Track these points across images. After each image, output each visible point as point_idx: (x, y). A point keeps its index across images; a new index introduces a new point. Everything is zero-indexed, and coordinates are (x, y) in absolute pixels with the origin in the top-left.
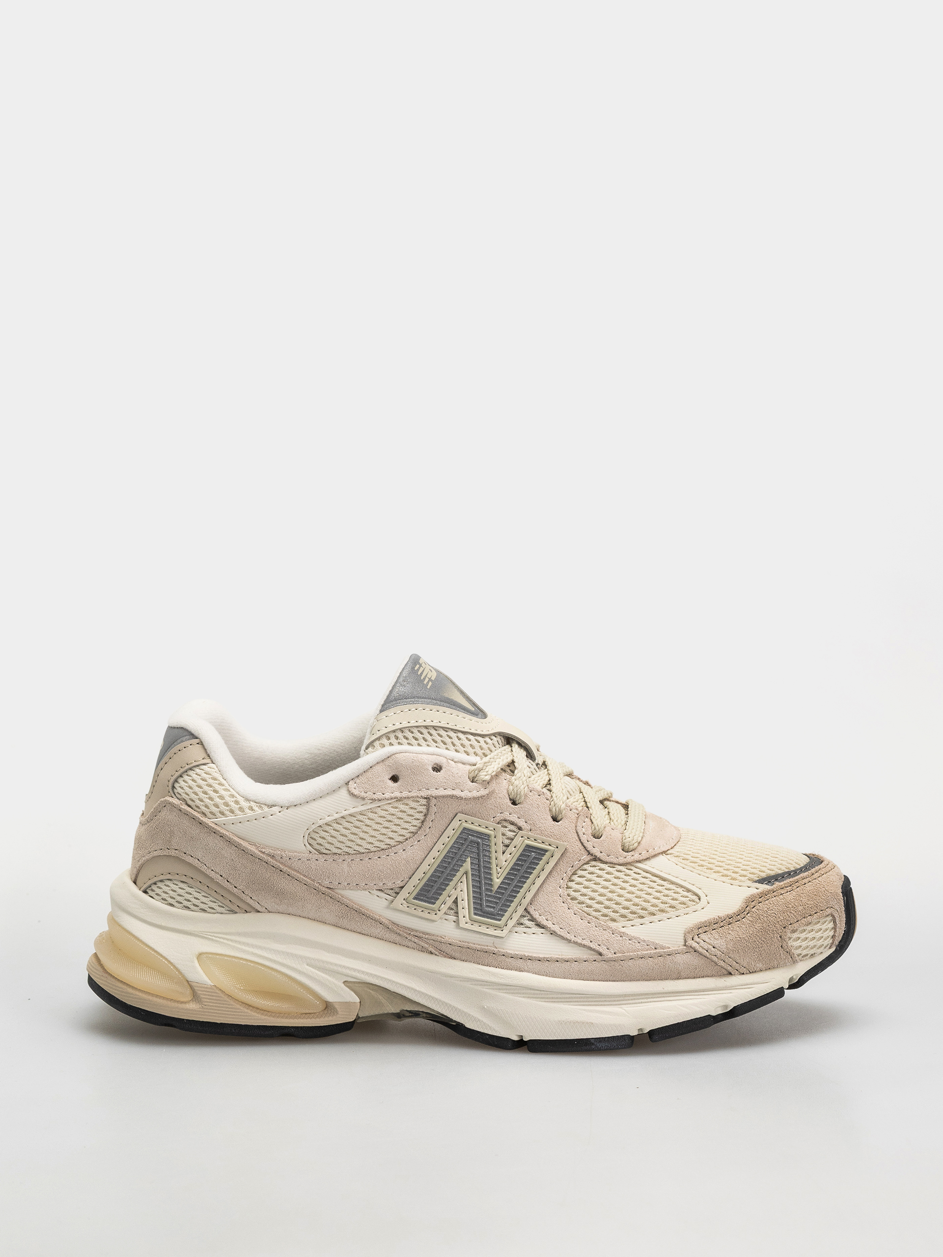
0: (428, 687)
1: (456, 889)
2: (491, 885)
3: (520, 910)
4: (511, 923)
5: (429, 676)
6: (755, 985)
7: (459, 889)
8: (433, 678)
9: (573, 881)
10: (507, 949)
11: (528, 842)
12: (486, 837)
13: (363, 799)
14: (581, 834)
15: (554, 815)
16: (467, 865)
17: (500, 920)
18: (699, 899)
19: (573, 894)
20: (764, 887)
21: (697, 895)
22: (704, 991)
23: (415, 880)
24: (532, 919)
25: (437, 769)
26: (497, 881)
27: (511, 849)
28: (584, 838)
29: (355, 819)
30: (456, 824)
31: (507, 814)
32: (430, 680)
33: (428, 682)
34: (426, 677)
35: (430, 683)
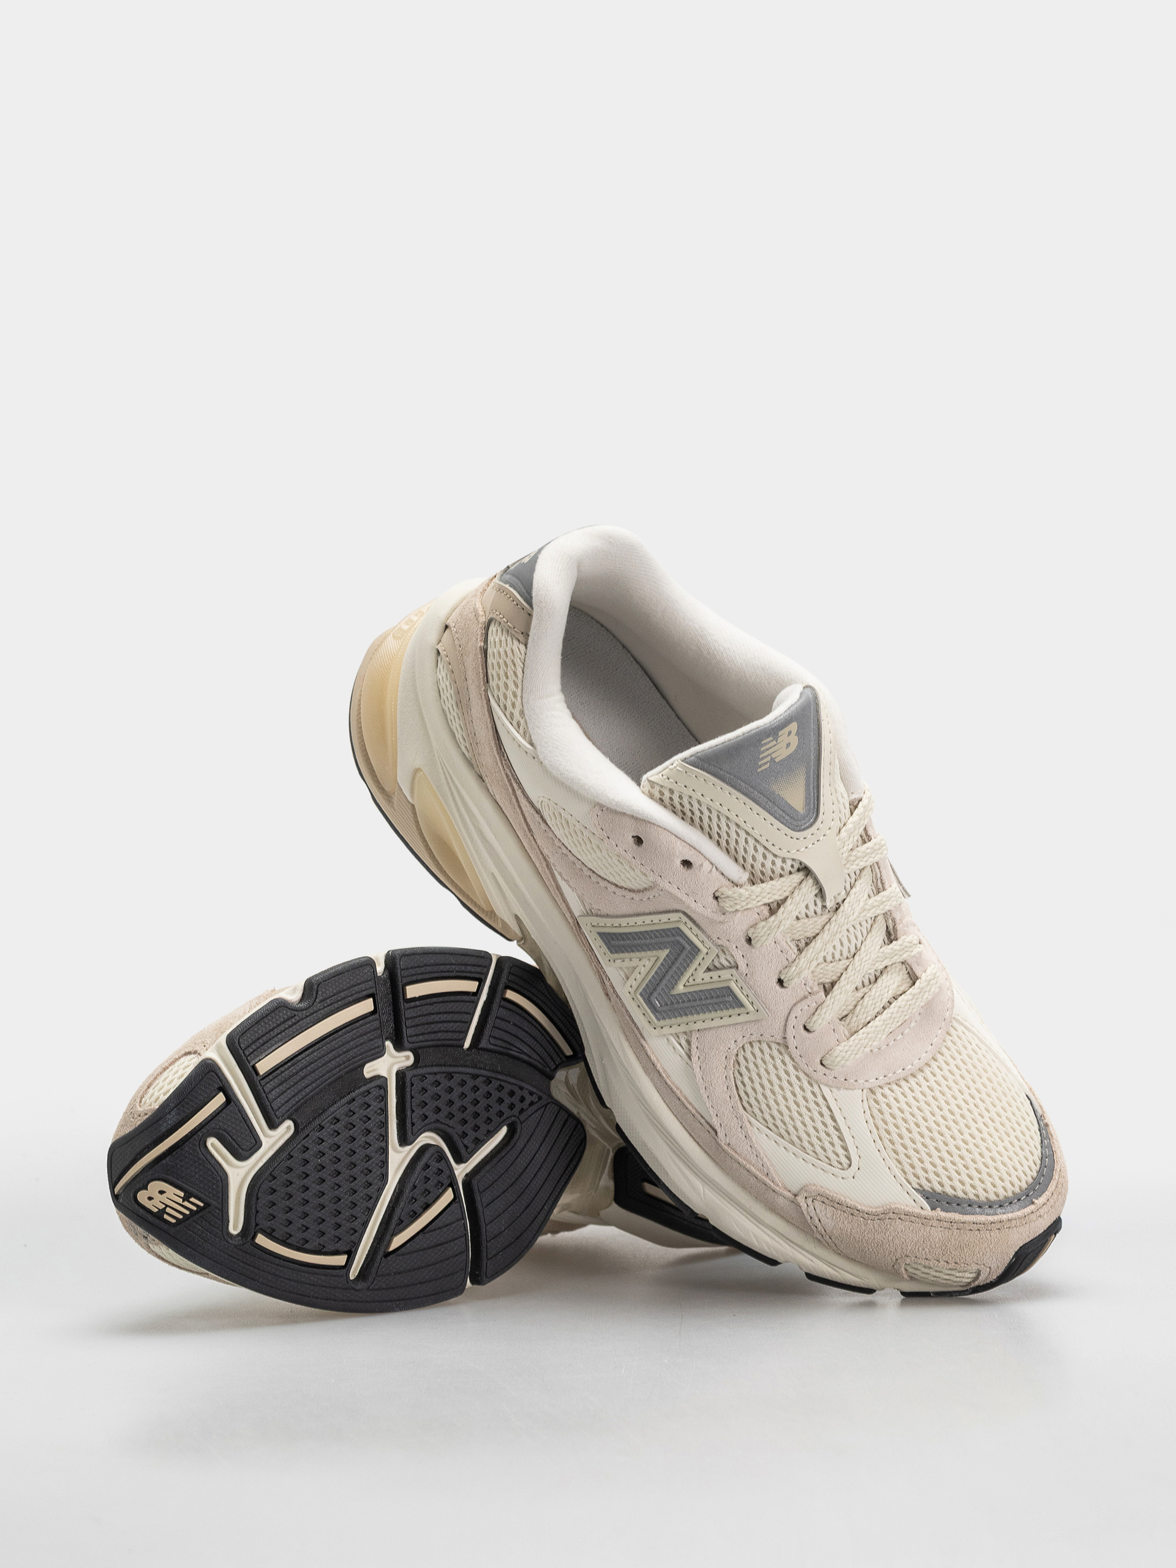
1: (640, 960)
2: (673, 988)
3: (683, 1028)
4: (666, 1030)
5: (773, 756)
6: (841, 1271)
7: (642, 963)
9: (752, 1046)
11: (733, 986)
12: (697, 950)
14: (793, 1015)
15: (782, 978)
16: (663, 954)
17: (659, 1020)
18: (850, 1166)
19: (741, 1059)
20: (921, 1207)
21: (849, 1158)
24: (689, 1042)
25: (687, 864)
26: (680, 988)
27: (715, 974)
28: (792, 1021)
30: (674, 917)
31: (734, 947)
32: (773, 760)
33: (766, 763)
34: (769, 755)
35: (768, 764)
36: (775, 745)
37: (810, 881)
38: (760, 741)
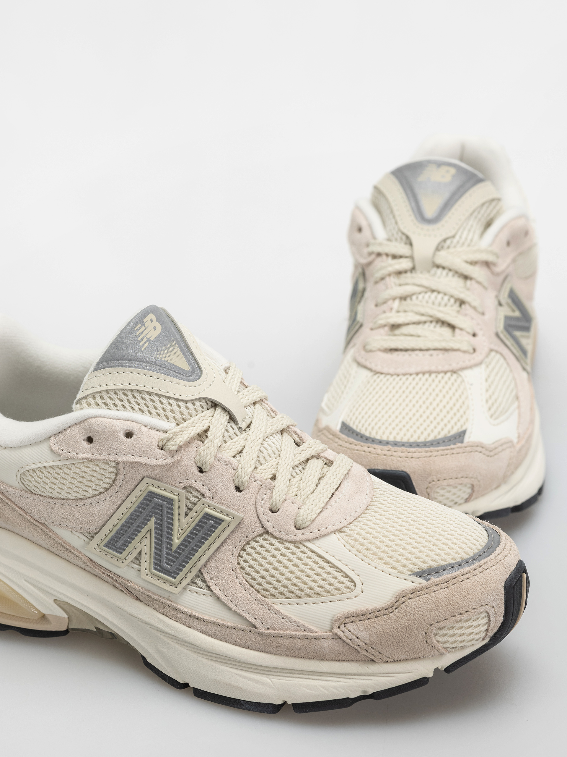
0: (143, 349)
1: (141, 543)
2: (171, 545)
3: (195, 571)
4: (185, 582)
5: (148, 336)
6: (395, 674)
7: (143, 544)
8: (152, 339)
9: (245, 550)
10: (180, 604)
11: (207, 510)
12: (170, 501)
13: (59, 455)
14: (259, 506)
15: (237, 485)
16: (152, 524)
17: (175, 578)
18: (355, 586)
19: (243, 564)
20: (421, 582)
21: (352, 581)
22: (346, 674)
23: (105, 530)
24: (204, 581)
25: (129, 435)
26: (176, 542)
27: (192, 514)
28: (261, 511)
29: (54, 471)
30: (142, 486)
31: (193, 481)
32: (149, 340)
33: (145, 343)
34: (145, 336)
35: (147, 344)
36: (145, 329)
37: (219, 410)
38: (132, 329)
